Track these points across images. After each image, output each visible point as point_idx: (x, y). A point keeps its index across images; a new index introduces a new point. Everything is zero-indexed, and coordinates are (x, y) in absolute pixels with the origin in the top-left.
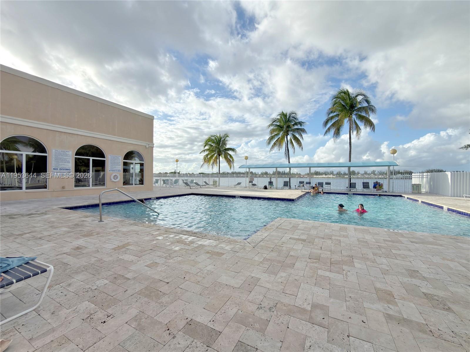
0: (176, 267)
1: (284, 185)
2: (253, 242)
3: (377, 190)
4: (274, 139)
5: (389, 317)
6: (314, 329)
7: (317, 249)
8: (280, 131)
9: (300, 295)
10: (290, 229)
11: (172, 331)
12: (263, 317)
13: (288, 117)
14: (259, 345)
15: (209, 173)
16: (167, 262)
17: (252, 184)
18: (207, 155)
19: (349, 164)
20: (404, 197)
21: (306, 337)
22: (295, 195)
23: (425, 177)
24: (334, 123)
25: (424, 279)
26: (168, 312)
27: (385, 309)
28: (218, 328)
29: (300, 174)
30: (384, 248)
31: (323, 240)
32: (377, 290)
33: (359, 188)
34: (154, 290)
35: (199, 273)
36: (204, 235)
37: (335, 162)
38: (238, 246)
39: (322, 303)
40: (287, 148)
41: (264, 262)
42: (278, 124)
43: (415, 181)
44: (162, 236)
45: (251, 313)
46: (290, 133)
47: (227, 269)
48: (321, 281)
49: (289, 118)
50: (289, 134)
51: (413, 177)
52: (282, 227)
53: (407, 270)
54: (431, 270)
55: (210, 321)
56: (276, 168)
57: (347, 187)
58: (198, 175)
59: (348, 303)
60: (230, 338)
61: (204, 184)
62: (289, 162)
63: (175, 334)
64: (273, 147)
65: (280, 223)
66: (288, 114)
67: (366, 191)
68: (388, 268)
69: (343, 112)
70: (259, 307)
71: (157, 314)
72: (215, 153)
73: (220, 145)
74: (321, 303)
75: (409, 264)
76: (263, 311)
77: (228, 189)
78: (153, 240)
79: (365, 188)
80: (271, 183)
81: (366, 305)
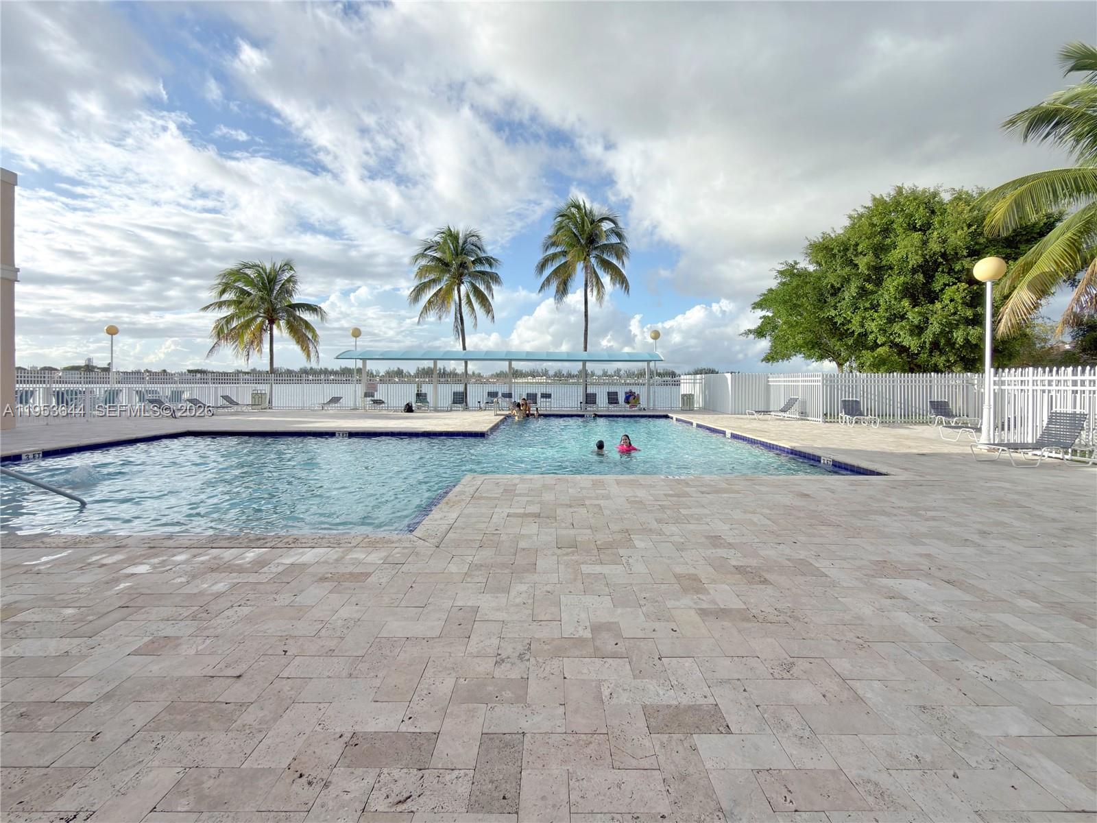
0: (246, 634)
1: (454, 402)
2: (429, 535)
3: (630, 407)
4: (429, 290)
5: (703, 613)
6: (607, 665)
7: (566, 528)
8: (444, 272)
9: (565, 616)
10: (502, 495)
11: (314, 776)
12: (513, 676)
13: (461, 242)
14: (525, 725)
15: (225, 371)
16: (206, 628)
17: (372, 401)
18: (228, 320)
19: (585, 356)
20: (672, 418)
21: (600, 683)
22: (483, 422)
23: (698, 381)
24: (558, 268)
25: (730, 546)
26: (278, 740)
27: (695, 603)
28: (427, 727)
29: (479, 375)
30: (669, 509)
31: (571, 510)
32: (678, 577)
33: (602, 403)
34: (203, 705)
35: (323, 631)
36: (290, 540)
37: (552, 350)
38: (397, 550)
39: (606, 621)
40: (459, 316)
41: (473, 573)
42: (438, 255)
43: (685, 389)
44: (145, 564)
45: (487, 677)
46: (466, 279)
47: (393, 605)
48: (592, 584)
49: (464, 244)
50: (463, 283)
51: (682, 381)
52: (484, 495)
53: (707, 537)
54: (735, 531)
55: (403, 721)
56: (435, 360)
57: (581, 403)
58: (184, 377)
59: (644, 609)
60: (463, 736)
61: (221, 402)
62: (464, 348)
63: (325, 777)
64: (426, 309)
65: (477, 487)
66: (460, 235)
67: (614, 410)
68: (682, 540)
69: (575, 248)
70: (499, 661)
71: (247, 755)
72: (255, 314)
73: (272, 291)
74: (604, 621)
75: (707, 527)
76: (509, 665)
77: (306, 416)
78: (117, 581)
79: (612, 403)
80: (421, 397)
81: (670, 604)
